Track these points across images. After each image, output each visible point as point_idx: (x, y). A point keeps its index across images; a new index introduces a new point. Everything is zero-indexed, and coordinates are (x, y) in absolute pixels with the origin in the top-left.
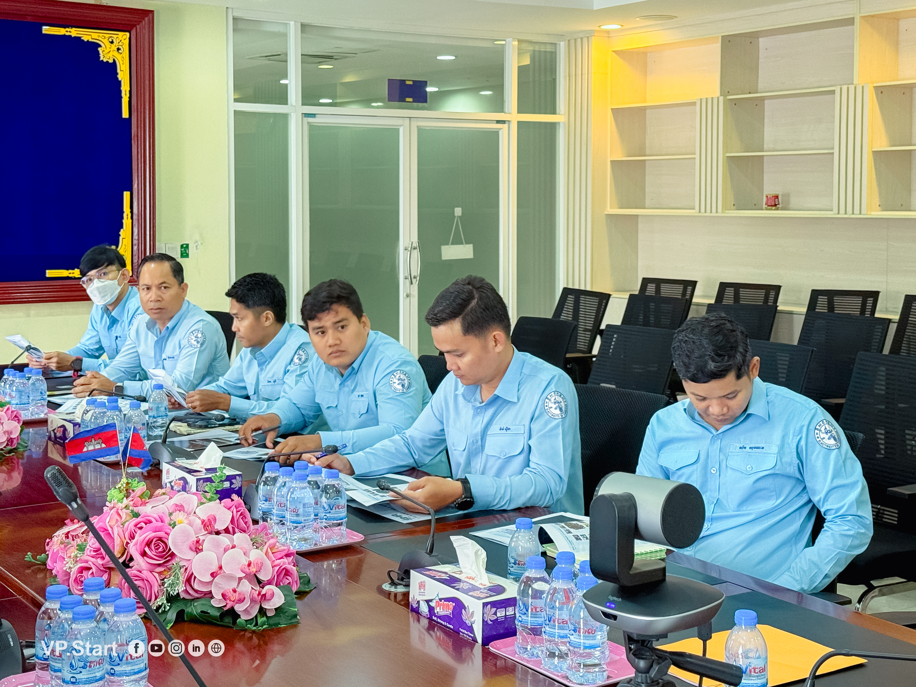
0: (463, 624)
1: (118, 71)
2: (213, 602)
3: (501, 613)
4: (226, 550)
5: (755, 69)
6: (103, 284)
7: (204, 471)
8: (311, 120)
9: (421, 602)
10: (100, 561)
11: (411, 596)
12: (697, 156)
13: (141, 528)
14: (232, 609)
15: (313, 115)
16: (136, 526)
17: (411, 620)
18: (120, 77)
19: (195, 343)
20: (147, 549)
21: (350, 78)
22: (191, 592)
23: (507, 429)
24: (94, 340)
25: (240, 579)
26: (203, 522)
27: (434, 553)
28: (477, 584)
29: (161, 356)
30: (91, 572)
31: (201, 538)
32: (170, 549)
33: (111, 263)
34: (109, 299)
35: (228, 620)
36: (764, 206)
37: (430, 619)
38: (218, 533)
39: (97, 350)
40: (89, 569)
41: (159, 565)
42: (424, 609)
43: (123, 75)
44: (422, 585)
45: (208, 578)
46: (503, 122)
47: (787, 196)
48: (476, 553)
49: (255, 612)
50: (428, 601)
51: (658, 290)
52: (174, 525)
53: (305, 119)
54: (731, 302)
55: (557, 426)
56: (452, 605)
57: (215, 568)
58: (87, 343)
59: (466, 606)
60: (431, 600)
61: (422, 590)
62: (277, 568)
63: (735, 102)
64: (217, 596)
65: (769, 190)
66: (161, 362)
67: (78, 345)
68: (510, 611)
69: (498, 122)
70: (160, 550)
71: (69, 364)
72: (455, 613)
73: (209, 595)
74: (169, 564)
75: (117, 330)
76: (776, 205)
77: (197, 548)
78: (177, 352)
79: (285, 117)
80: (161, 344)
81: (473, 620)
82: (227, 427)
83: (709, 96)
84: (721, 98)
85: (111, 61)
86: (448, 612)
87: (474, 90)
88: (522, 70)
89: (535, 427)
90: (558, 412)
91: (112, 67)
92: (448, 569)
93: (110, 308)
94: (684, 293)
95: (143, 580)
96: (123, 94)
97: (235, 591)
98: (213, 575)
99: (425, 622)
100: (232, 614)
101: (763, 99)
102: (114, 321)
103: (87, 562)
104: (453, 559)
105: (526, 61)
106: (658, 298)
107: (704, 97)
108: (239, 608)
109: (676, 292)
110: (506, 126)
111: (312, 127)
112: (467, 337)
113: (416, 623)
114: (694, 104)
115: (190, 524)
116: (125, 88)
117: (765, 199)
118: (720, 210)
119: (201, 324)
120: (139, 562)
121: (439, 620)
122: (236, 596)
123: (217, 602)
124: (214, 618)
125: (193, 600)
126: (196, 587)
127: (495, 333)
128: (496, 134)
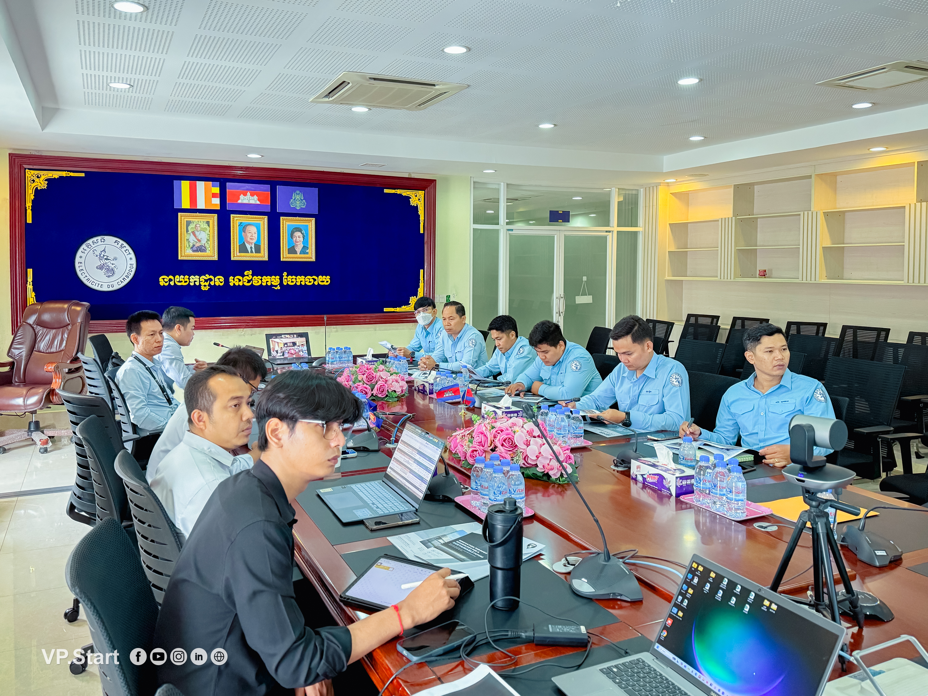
0: (664, 487)
1: (419, 210)
2: (537, 469)
3: (684, 483)
4: (541, 446)
5: (752, 202)
6: (425, 315)
7: (504, 408)
8: (510, 232)
9: (638, 476)
10: (482, 448)
11: (632, 472)
12: (719, 249)
13: (499, 433)
14: (548, 473)
15: (512, 230)
16: (496, 432)
17: (632, 483)
18: (419, 213)
19: (472, 345)
20: (504, 443)
21: (521, 210)
22: (526, 464)
23: (650, 392)
24: (417, 343)
25: (551, 459)
26: (528, 432)
27: (637, 452)
28: (669, 468)
29: (454, 351)
30: (478, 452)
31: (529, 439)
32: (515, 443)
33: (429, 305)
34: (427, 322)
35: (545, 478)
36: (758, 276)
37: (644, 483)
38: (535, 437)
39: (418, 348)
40: (476, 451)
41: (510, 451)
42: (640, 478)
43: (421, 212)
44: (638, 467)
45: (535, 458)
46: (610, 232)
47: (771, 270)
48: (668, 452)
49: (559, 475)
50: (642, 475)
51: (696, 320)
52: (515, 432)
53: (507, 232)
54: (740, 328)
55: (677, 391)
56: (657, 477)
57: (537, 453)
58: (414, 344)
59: (666, 478)
60: (644, 475)
61: (639, 469)
62: (566, 455)
63: (742, 220)
64: (540, 466)
65: (760, 267)
66: (454, 354)
67: (409, 345)
68: (689, 482)
69: (606, 232)
70: (511, 443)
71: (409, 354)
72: (659, 481)
73: (536, 466)
74: (514, 451)
75: (430, 338)
76: (764, 275)
77: (528, 444)
78: (463, 348)
79: (497, 231)
80: (455, 344)
81: (670, 485)
82: (497, 387)
83: (726, 217)
84: (734, 218)
85: (415, 205)
86: (655, 481)
87: (586, 214)
88: (619, 203)
89: (666, 391)
90: (677, 383)
91: (416, 208)
92: (652, 460)
93: (426, 327)
94: (712, 322)
95: (503, 457)
96: (421, 222)
97: (548, 465)
98: (537, 457)
99: (640, 485)
100: (548, 475)
101: (757, 218)
102: (428, 334)
103: (475, 447)
104: (654, 455)
105: (621, 199)
106: (697, 325)
107: (723, 217)
108: (551, 473)
109: (708, 321)
110: (611, 233)
111: (510, 235)
112: (635, 344)
113: (635, 485)
114: (718, 221)
115: (522, 432)
116: (422, 218)
117: (758, 272)
118: (732, 277)
119: (474, 335)
120: (500, 449)
121: (649, 484)
122: (549, 467)
123: (540, 469)
124: (540, 477)
125: (527, 467)
126: (529, 462)
127: (648, 342)
128: (605, 238)
